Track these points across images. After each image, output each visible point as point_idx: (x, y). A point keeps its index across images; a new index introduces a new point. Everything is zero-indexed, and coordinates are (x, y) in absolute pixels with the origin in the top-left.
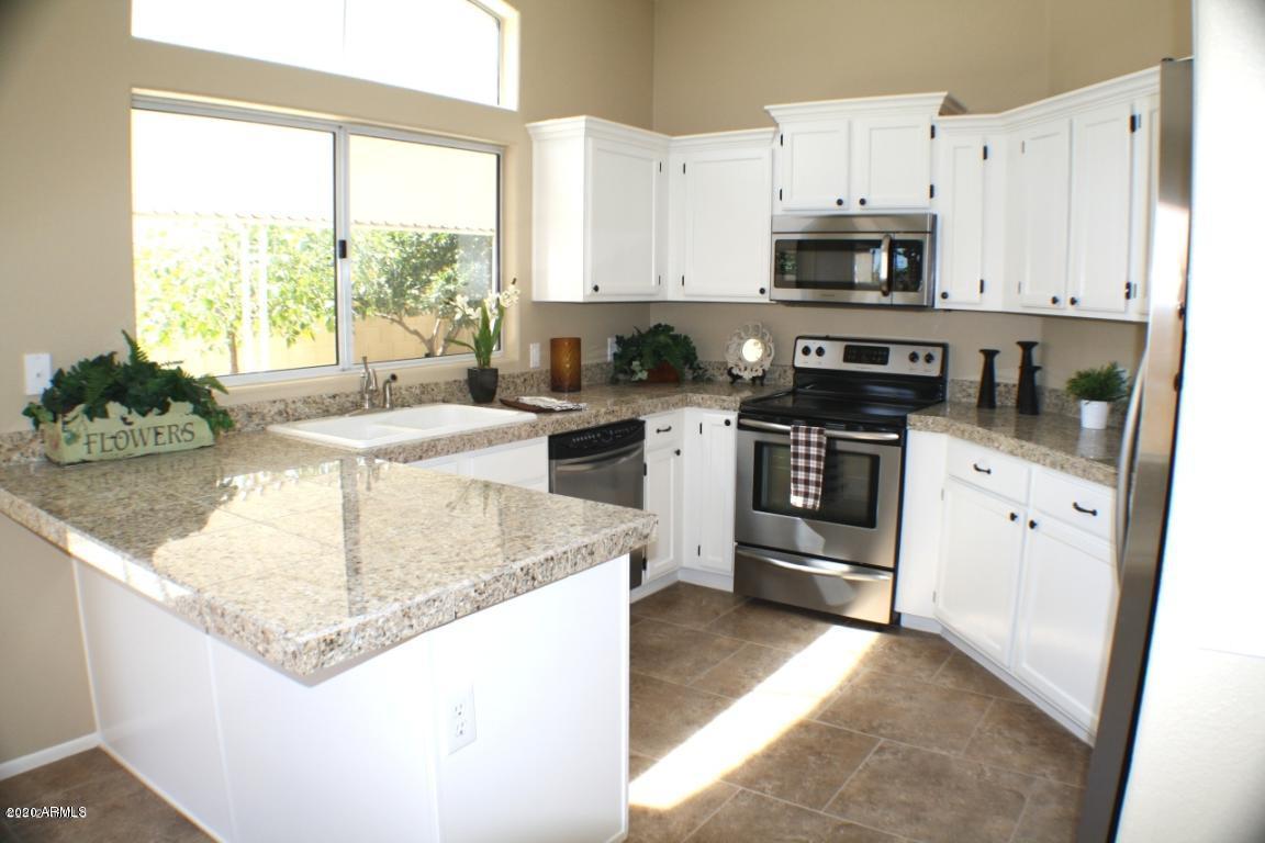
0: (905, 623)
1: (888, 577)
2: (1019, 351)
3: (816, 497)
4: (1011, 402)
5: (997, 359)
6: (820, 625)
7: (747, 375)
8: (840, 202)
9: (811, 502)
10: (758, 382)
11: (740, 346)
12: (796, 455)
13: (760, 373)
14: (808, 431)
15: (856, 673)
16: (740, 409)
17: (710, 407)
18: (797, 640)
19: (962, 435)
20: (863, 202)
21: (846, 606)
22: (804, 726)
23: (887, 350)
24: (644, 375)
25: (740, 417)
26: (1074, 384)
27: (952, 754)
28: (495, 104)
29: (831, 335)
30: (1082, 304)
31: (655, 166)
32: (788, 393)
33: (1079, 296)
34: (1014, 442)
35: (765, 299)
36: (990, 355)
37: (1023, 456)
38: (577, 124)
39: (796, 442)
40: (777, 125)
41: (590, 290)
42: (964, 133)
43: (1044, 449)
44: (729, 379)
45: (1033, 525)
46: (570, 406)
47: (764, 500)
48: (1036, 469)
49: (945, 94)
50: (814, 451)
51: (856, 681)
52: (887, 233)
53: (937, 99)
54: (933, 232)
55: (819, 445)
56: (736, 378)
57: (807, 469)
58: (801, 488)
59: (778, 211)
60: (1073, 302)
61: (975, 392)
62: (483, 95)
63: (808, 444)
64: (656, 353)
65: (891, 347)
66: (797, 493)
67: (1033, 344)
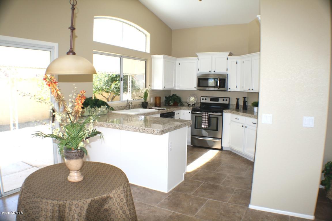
0: (224, 149)
1: (220, 140)
2: (243, 99)
3: (207, 125)
4: (242, 108)
5: (239, 100)
6: (208, 150)
7: (191, 104)
8: (210, 71)
9: (206, 126)
10: (194, 105)
11: (190, 98)
12: (203, 118)
13: (194, 104)
14: (205, 113)
15: (216, 156)
16: (192, 110)
17: (186, 110)
18: (204, 152)
19: (233, 113)
20: (214, 71)
21: (213, 146)
22: (209, 162)
23: (218, 99)
24: (172, 104)
25: (192, 111)
26: (253, 104)
27: (234, 165)
28: (145, 52)
29: (208, 96)
30: (254, 90)
31: (174, 63)
32: (199, 107)
33: (253, 88)
34: (242, 113)
35: (196, 89)
36: (238, 99)
37: (244, 116)
38: (162, 56)
39: (203, 115)
40: (198, 56)
41: (163, 88)
42: (233, 59)
43: (248, 114)
44: (188, 105)
45: (246, 127)
46: (163, 109)
47: (197, 127)
48: (246, 118)
49: (229, 52)
50: (206, 117)
51: (216, 157)
52: (219, 77)
53: (228, 53)
54: (227, 77)
55: (207, 116)
56: (189, 104)
57: (205, 120)
58: (204, 124)
59: (198, 73)
60: (252, 89)
61: (235, 106)
62: (143, 50)
63: (205, 116)
64: (174, 100)
65: (219, 98)
66: (203, 125)
67: (246, 97)
